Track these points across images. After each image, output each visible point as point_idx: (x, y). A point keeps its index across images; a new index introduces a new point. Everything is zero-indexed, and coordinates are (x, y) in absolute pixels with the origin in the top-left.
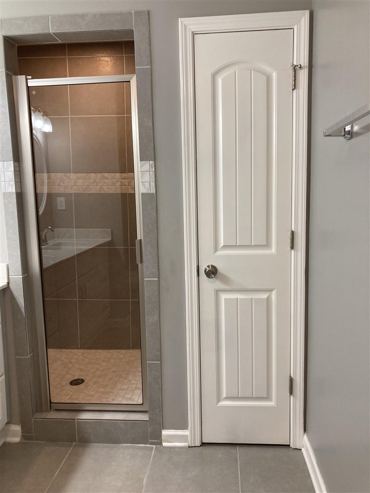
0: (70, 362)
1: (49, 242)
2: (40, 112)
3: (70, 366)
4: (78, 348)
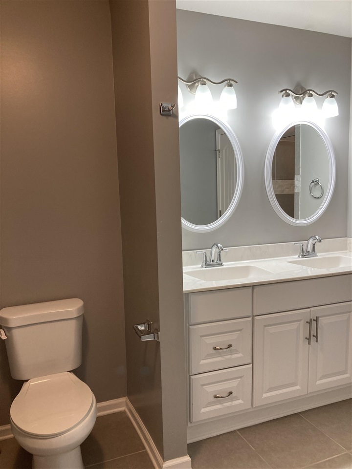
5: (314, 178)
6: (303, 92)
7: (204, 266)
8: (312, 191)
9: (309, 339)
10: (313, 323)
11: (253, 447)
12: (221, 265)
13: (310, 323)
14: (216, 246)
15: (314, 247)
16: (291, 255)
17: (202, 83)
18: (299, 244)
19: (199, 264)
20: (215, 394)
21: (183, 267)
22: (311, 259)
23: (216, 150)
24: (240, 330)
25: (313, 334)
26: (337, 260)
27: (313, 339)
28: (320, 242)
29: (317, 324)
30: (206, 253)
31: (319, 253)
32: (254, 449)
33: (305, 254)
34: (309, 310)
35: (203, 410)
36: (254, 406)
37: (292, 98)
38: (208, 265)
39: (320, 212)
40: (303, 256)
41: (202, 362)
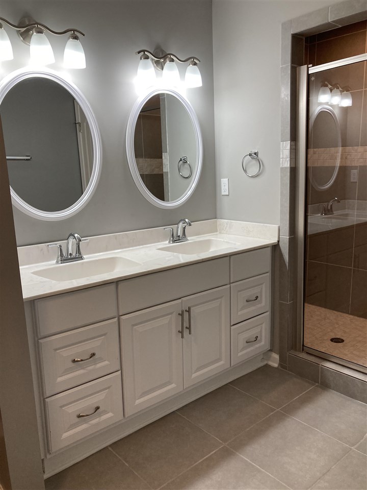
0: (337, 324)
1: (334, 212)
2: (339, 89)
3: (337, 326)
4: (348, 314)
5: (182, 156)
6: (163, 56)
7: (60, 262)
8: (181, 170)
9: (182, 332)
10: (185, 315)
11: (127, 462)
12: (81, 258)
13: (182, 315)
14: (72, 237)
15: (184, 231)
16: (162, 241)
17: (38, 30)
18: (169, 228)
19: (53, 260)
20: (78, 413)
21: (20, 267)
22: (181, 244)
23: (76, 123)
24: (105, 335)
25: (185, 326)
26: (208, 243)
27: (186, 332)
28: (190, 225)
29: (189, 315)
30: (60, 246)
31: (189, 237)
32: (127, 465)
33: (176, 239)
34: (180, 301)
35: (65, 435)
36: (126, 416)
37: (153, 63)
38: (65, 260)
39: (189, 193)
40: (174, 241)
41: (59, 379)
